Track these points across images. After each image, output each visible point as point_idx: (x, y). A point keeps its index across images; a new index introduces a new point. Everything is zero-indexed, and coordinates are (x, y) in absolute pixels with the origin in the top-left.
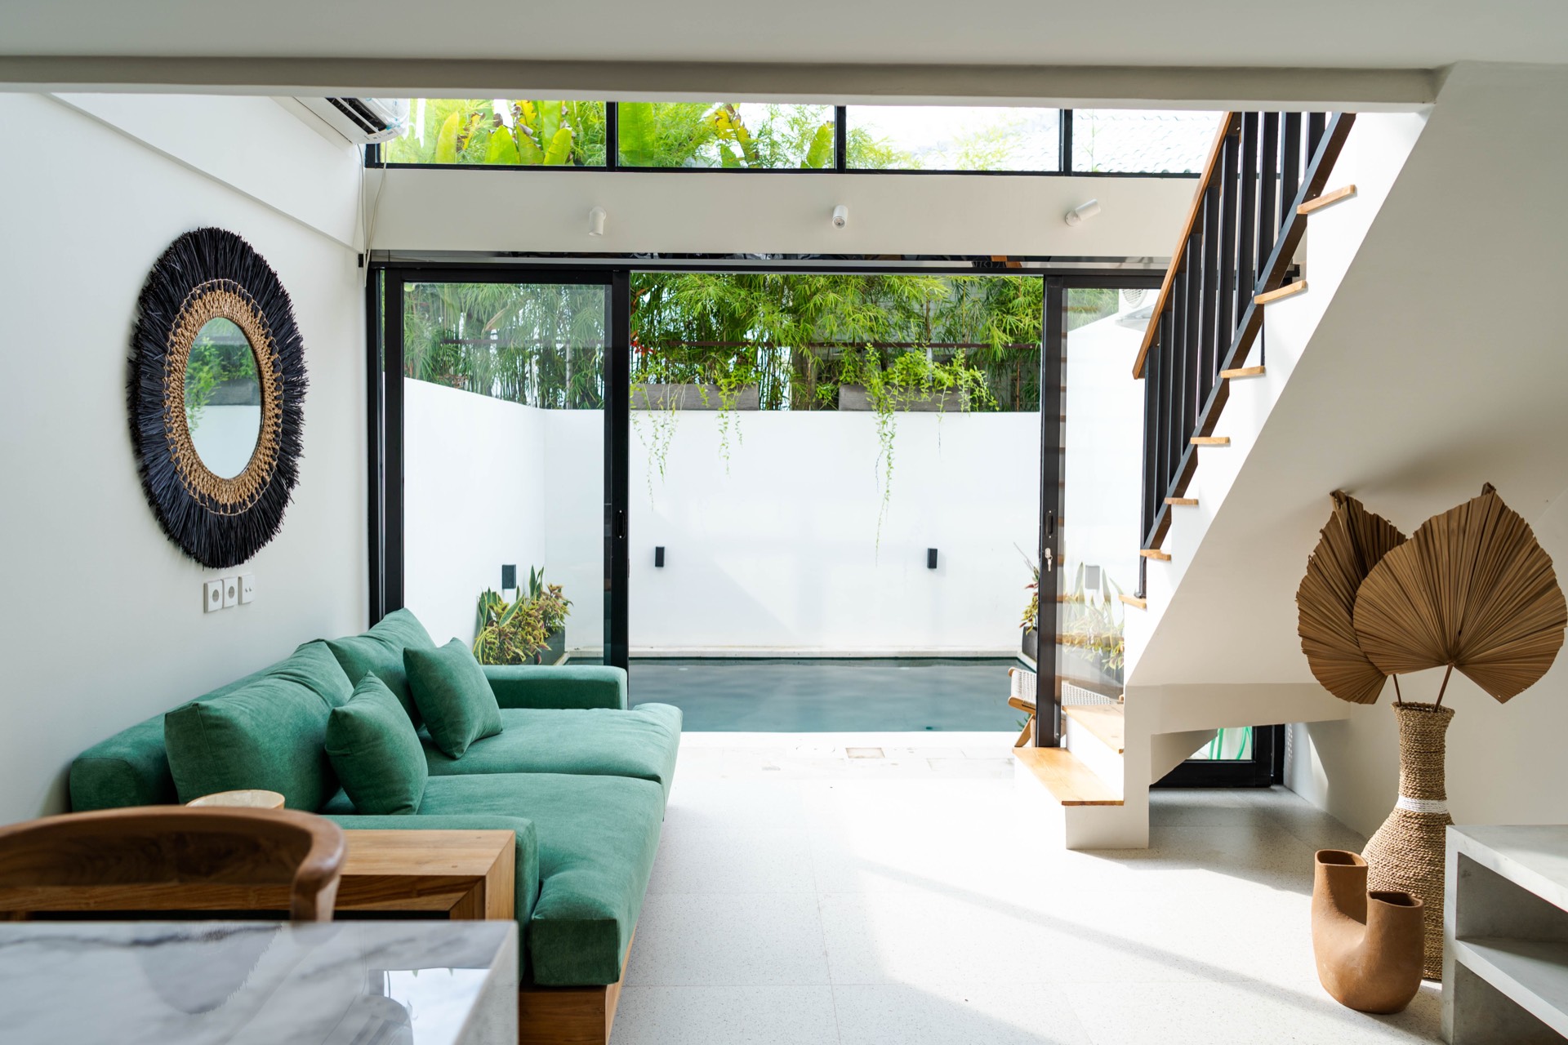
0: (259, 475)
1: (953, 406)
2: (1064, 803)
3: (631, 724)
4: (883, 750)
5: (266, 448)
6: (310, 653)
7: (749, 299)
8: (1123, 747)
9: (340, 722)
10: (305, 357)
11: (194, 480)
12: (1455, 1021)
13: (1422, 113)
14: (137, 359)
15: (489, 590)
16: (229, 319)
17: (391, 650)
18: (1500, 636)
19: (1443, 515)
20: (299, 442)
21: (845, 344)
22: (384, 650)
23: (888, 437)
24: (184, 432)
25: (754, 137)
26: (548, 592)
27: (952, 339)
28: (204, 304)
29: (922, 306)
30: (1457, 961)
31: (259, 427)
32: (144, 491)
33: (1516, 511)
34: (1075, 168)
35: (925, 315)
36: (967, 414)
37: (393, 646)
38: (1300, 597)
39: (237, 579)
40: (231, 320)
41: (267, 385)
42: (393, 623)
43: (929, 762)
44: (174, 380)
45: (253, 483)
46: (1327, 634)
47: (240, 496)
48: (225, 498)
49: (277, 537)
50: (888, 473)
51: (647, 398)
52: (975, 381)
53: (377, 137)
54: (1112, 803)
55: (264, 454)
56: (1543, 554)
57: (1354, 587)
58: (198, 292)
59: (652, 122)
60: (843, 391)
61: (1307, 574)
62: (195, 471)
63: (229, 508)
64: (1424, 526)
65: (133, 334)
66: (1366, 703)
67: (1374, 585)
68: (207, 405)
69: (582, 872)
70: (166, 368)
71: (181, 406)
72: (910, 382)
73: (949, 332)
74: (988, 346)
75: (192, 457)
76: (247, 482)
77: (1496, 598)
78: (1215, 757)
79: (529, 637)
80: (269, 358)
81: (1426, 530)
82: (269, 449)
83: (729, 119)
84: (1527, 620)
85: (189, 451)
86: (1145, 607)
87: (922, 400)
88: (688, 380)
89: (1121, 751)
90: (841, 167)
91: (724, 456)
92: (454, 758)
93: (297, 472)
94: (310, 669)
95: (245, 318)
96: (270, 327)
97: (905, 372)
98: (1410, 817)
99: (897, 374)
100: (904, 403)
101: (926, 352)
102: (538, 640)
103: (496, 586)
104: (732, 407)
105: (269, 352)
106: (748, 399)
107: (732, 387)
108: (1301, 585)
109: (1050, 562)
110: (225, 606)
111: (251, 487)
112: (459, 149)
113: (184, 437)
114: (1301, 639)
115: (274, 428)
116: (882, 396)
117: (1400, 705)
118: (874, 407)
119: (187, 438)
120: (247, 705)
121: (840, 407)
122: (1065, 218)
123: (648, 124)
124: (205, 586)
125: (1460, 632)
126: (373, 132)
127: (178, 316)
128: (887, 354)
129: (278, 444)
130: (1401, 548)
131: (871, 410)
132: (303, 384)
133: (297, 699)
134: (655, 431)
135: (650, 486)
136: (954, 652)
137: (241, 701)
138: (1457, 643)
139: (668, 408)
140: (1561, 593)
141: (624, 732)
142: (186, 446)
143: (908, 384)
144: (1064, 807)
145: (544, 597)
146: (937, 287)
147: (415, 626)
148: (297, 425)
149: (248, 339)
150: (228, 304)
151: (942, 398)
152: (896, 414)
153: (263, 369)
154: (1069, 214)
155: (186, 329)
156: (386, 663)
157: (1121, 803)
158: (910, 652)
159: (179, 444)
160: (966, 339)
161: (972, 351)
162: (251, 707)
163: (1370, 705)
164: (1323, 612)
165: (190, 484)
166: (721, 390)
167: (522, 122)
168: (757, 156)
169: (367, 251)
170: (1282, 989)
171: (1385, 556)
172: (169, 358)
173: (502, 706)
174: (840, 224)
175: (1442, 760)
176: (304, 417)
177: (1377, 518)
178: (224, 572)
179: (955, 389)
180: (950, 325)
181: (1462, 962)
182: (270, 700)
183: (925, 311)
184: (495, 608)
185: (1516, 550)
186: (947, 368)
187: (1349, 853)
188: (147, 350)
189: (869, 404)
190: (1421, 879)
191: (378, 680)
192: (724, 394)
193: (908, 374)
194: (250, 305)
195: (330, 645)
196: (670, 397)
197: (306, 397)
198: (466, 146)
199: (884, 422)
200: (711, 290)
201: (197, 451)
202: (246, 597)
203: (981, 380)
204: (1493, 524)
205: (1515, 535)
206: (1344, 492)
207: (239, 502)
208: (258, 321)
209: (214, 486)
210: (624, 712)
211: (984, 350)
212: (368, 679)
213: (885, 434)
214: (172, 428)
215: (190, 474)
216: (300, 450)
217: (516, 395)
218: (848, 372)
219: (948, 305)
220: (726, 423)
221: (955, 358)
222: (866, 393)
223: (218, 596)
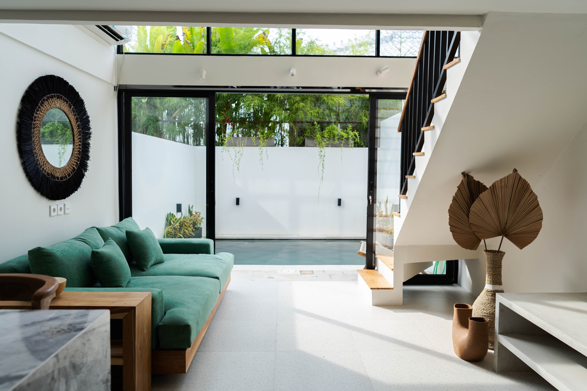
0: (72, 167)
1: (347, 145)
2: (371, 289)
3: (213, 259)
4: (314, 272)
5: (75, 157)
6: (89, 231)
7: (271, 105)
8: (393, 268)
9: (95, 255)
10: (91, 124)
11: (45, 167)
12: (498, 364)
13: (479, 31)
14: (20, 122)
15: (170, 213)
16: (59, 109)
17: (122, 231)
18: (520, 225)
19: (499, 180)
20: (89, 155)
21: (307, 122)
22: (119, 231)
23: (322, 157)
24: (40, 150)
25: (273, 44)
26: (195, 214)
27: (348, 120)
28: (49, 103)
29: (336, 108)
30: (499, 342)
31: (72, 149)
32: (24, 171)
33: (525, 179)
34: (381, 55)
35: (338, 111)
36: (352, 148)
37: (123, 230)
38: (450, 211)
39: (63, 205)
40: (60, 109)
41: (75, 134)
42: (125, 222)
43: (330, 276)
44: (36, 130)
45: (70, 169)
46: (459, 224)
47: (64, 174)
48: (58, 175)
49: (79, 190)
50: (323, 170)
51: (233, 142)
52: (355, 136)
53: (120, 42)
54: (389, 289)
55: (74, 159)
56: (534, 194)
57: (470, 207)
58: (46, 98)
59: (233, 39)
60: (306, 140)
61: (452, 202)
62: (45, 164)
63: (60, 178)
64: (493, 184)
65: (19, 113)
66: (473, 250)
67: (476, 206)
68: (69, 144)
69: (180, 308)
70: (33, 126)
71: (39, 140)
72: (331, 136)
73: (347, 118)
74: (361, 123)
75: (44, 159)
76: (67, 169)
77: (518, 211)
78: (435, 274)
79: (186, 230)
80: (76, 124)
81: (494, 186)
82: (76, 157)
83: (263, 37)
84: (530, 218)
85: (43, 157)
86: (400, 216)
87: (335, 143)
88: (248, 135)
89: (392, 270)
90: (294, 54)
91: (261, 164)
92: (144, 271)
93: (88, 166)
94: (88, 237)
95: (66, 109)
96: (76, 112)
97: (329, 133)
98: (489, 291)
99: (326, 133)
100: (329, 144)
101: (337, 125)
102: (190, 232)
103: (174, 211)
104: (264, 146)
105: (76, 121)
106: (270, 143)
107: (264, 138)
108: (450, 207)
109: (371, 201)
110: (58, 214)
111: (69, 171)
112: (162, 49)
113: (40, 152)
114: (449, 226)
115: (79, 149)
116: (320, 142)
117: (487, 251)
118: (318, 146)
119: (42, 152)
120: (60, 248)
121: (305, 145)
122: (377, 73)
123: (232, 39)
124: (50, 207)
125: (506, 224)
126: (119, 41)
127: (38, 107)
128: (323, 125)
129: (80, 155)
130: (485, 192)
131: (316, 147)
132: (90, 133)
133: (81, 247)
134: (235, 154)
135: (233, 175)
136: (347, 237)
137: (58, 247)
138: (505, 228)
139: (240, 146)
140: (541, 209)
141: (209, 262)
142: (41, 155)
143: (330, 137)
144: (371, 290)
145: (193, 216)
146: (341, 100)
147: (135, 224)
148: (88, 149)
149: (68, 116)
150: (59, 103)
151: (343, 142)
152: (325, 148)
153: (74, 127)
154: (378, 72)
155: (41, 112)
156: (119, 236)
157: (392, 289)
158: (331, 237)
159: (39, 154)
160: (353, 120)
161: (354, 125)
162: (61, 249)
163: (475, 251)
164: (458, 217)
165: (43, 169)
166: (260, 139)
167: (186, 39)
168: (274, 51)
169: (118, 85)
170: (440, 353)
171: (480, 196)
172: (33, 122)
173: (164, 253)
174: (292, 75)
175: (501, 271)
176: (91, 145)
177: (479, 182)
178: (58, 202)
179: (347, 139)
180: (347, 115)
181: (500, 342)
182: (70, 247)
183: (338, 110)
184: (172, 219)
185: (525, 193)
186: (345, 131)
187: (467, 304)
188: (24, 119)
189: (316, 144)
190: (491, 314)
191: (113, 241)
192: (261, 141)
193: (330, 133)
194: (68, 104)
195: (97, 229)
196: (241, 142)
197: (91, 138)
198: (165, 47)
199: (321, 151)
200: (256, 101)
201: (46, 157)
202: (67, 211)
203: (357, 135)
204: (517, 183)
205: (524, 188)
206: (466, 172)
207: (64, 176)
208: (71, 110)
209: (53, 170)
210: (212, 255)
211: (360, 124)
212: (109, 241)
213: (322, 156)
214: (36, 148)
215: (43, 165)
216: (89, 158)
217: (185, 141)
218: (308, 132)
219: (347, 108)
220: (262, 151)
221: (348, 127)
222: (315, 140)
223: (55, 210)
